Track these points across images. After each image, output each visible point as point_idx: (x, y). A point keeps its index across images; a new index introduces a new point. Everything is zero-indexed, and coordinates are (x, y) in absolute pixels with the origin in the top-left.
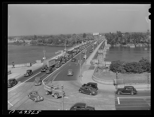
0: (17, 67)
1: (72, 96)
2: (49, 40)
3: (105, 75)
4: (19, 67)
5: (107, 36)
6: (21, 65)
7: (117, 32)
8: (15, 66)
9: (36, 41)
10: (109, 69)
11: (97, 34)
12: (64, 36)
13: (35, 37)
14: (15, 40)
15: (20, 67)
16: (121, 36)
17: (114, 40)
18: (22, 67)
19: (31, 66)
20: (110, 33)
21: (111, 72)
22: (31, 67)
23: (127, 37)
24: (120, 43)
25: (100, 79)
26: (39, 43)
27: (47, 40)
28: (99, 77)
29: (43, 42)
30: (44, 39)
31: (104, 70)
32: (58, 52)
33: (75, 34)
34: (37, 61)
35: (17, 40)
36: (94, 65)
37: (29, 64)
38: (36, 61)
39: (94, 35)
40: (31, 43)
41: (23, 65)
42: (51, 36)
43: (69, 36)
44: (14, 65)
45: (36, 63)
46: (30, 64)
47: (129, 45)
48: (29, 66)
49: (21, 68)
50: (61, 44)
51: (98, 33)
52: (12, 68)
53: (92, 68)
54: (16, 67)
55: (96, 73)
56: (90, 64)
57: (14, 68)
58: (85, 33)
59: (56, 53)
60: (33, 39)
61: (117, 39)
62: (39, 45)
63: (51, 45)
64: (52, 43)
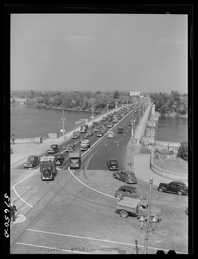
0: (19, 143)
2: (56, 100)
3: (172, 164)
4: (22, 143)
5: (154, 98)
6: (25, 141)
7: (172, 92)
9: (35, 100)
10: (176, 155)
11: (137, 93)
12: (81, 95)
13: (32, 93)
15: (24, 143)
16: (178, 100)
17: (166, 105)
18: (27, 143)
19: (41, 142)
20: (161, 93)
21: (181, 160)
22: (41, 145)
24: (175, 111)
25: (166, 171)
26: (39, 104)
27: (52, 99)
28: (163, 168)
29: (46, 103)
30: (47, 97)
31: (168, 157)
32: (80, 122)
33: (98, 93)
34: (50, 135)
37: (38, 140)
38: (48, 135)
39: (131, 95)
40: (24, 104)
41: (29, 140)
42: (59, 94)
43: (89, 95)
44: (14, 140)
45: (48, 137)
46: (40, 138)
48: (37, 143)
49: (25, 145)
50: (76, 108)
51: (139, 93)
52: (11, 144)
53: (145, 151)
54: (17, 144)
55: (157, 161)
56: (140, 145)
57: (14, 144)
58: (117, 92)
59: (77, 123)
60: (27, 97)
61: (172, 103)
62: (39, 107)
63: (59, 108)
64: (61, 105)
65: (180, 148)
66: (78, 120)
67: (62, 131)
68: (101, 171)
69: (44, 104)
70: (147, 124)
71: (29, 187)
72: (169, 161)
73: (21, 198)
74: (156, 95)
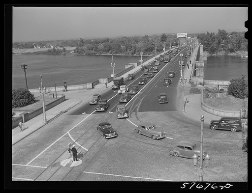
0: (71, 90)
1: (178, 136)
2: (105, 47)
3: (223, 102)
4: (75, 90)
5: (201, 38)
6: (77, 87)
7: (219, 30)
8: (68, 88)
9: (85, 48)
10: (226, 93)
11: (184, 35)
12: (129, 39)
13: (82, 41)
14: (50, 47)
15: (77, 90)
16: (226, 38)
17: (214, 45)
18: (79, 89)
19: (93, 87)
20: (208, 33)
21: (232, 97)
22: (93, 90)
23: (237, 40)
25: (217, 109)
26: (89, 52)
27: (101, 46)
28: (213, 106)
30: (96, 45)
31: (219, 95)
32: (129, 66)
33: (146, 37)
34: (101, 80)
35: (52, 47)
36: (197, 87)
37: (89, 85)
38: (99, 80)
39: (178, 36)
40: (75, 52)
41: (81, 87)
42: (108, 40)
43: (137, 40)
44: (66, 87)
45: (99, 83)
46: (91, 84)
47: (239, 53)
48: (89, 89)
49: (77, 91)
51: (186, 34)
52: (64, 91)
53: (195, 91)
55: (207, 100)
56: (190, 85)
57: (67, 91)
58: (164, 34)
59: (126, 68)
60: (77, 45)
61: (219, 42)
62: (89, 55)
63: (109, 54)
64: (110, 51)
65: (230, 85)
66: (127, 65)
67: (112, 76)
68: (153, 112)
69: (93, 51)
70: (195, 64)
71: (83, 132)
72: (219, 98)
73: (76, 143)
74: (203, 35)
